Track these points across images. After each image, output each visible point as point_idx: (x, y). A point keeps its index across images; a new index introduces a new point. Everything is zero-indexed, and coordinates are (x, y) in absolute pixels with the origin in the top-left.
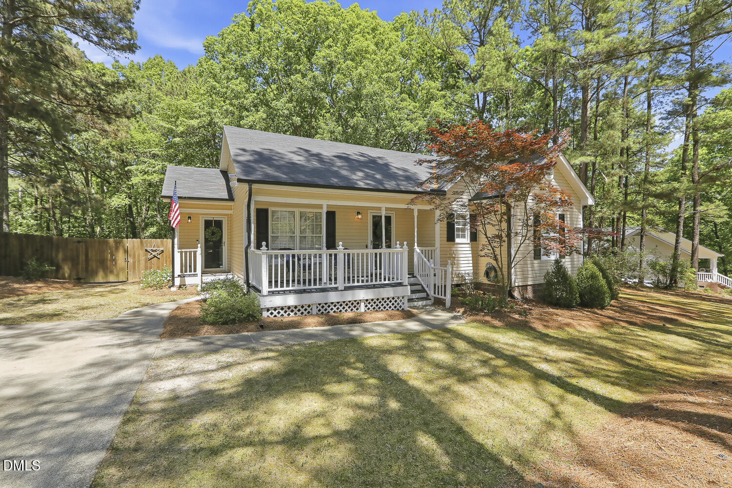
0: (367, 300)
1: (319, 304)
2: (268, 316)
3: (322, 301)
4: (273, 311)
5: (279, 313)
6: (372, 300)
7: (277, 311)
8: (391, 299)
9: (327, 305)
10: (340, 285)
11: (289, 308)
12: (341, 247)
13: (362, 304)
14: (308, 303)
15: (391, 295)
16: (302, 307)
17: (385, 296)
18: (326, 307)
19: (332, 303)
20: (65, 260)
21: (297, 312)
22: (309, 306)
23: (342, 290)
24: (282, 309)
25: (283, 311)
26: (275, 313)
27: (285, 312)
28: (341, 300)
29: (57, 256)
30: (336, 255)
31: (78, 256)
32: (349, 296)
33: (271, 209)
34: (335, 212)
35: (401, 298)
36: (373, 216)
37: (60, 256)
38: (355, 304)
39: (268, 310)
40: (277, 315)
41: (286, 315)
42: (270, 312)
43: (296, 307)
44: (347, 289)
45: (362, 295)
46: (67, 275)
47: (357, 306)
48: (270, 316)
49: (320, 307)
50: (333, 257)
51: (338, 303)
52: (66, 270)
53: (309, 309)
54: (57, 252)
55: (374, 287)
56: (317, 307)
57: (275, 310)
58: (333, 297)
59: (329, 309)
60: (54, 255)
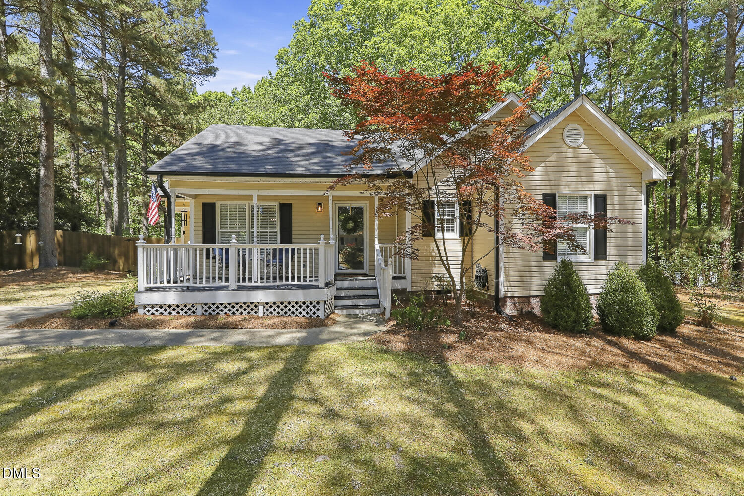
0: (267, 303)
1: (206, 304)
2: (145, 314)
3: (209, 301)
4: (150, 309)
5: (157, 311)
6: (275, 303)
7: (155, 309)
8: (300, 303)
9: (215, 305)
10: (232, 284)
11: (169, 306)
12: (233, 241)
13: (261, 307)
14: (192, 302)
15: (301, 299)
16: (185, 306)
17: (293, 299)
18: (214, 307)
19: (221, 304)
20: (119, 255)
21: (180, 312)
22: (193, 306)
23: (233, 290)
24: (161, 307)
25: (163, 309)
26: (153, 311)
27: (165, 310)
28: (233, 301)
29: (114, 252)
30: (227, 250)
31: (128, 252)
32: (243, 297)
33: (219, 204)
34: (291, 204)
35: (315, 303)
36: (339, 207)
37: (116, 252)
38: (252, 306)
39: (145, 307)
40: (155, 313)
41: (166, 314)
42: (147, 309)
43: (178, 306)
44: (240, 288)
45: (261, 296)
46: (121, 268)
47: (256, 309)
48: (147, 313)
49: (206, 307)
50: (224, 251)
51: (229, 304)
52: (121, 263)
53: (193, 309)
54: (114, 248)
55: (277, 288)
56: (203, 308)
57: (153, 307)
58: (222, 297)
59: (218, 311)
60: (111, 250)
